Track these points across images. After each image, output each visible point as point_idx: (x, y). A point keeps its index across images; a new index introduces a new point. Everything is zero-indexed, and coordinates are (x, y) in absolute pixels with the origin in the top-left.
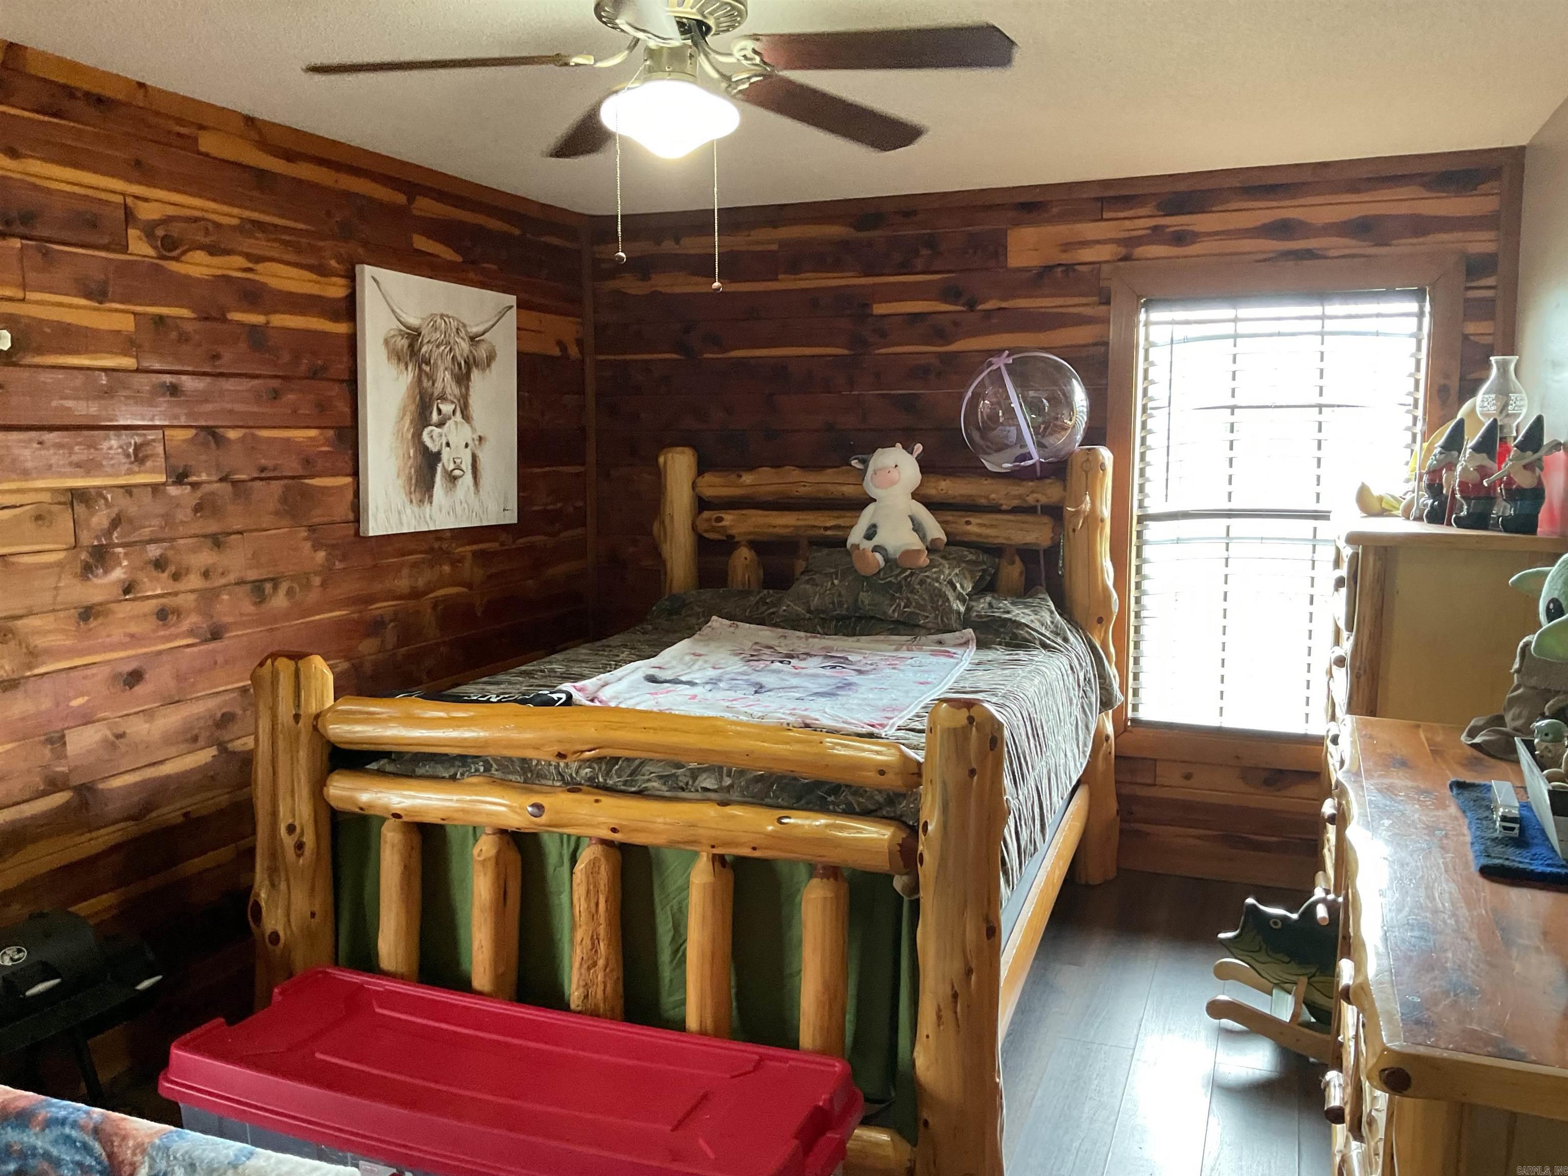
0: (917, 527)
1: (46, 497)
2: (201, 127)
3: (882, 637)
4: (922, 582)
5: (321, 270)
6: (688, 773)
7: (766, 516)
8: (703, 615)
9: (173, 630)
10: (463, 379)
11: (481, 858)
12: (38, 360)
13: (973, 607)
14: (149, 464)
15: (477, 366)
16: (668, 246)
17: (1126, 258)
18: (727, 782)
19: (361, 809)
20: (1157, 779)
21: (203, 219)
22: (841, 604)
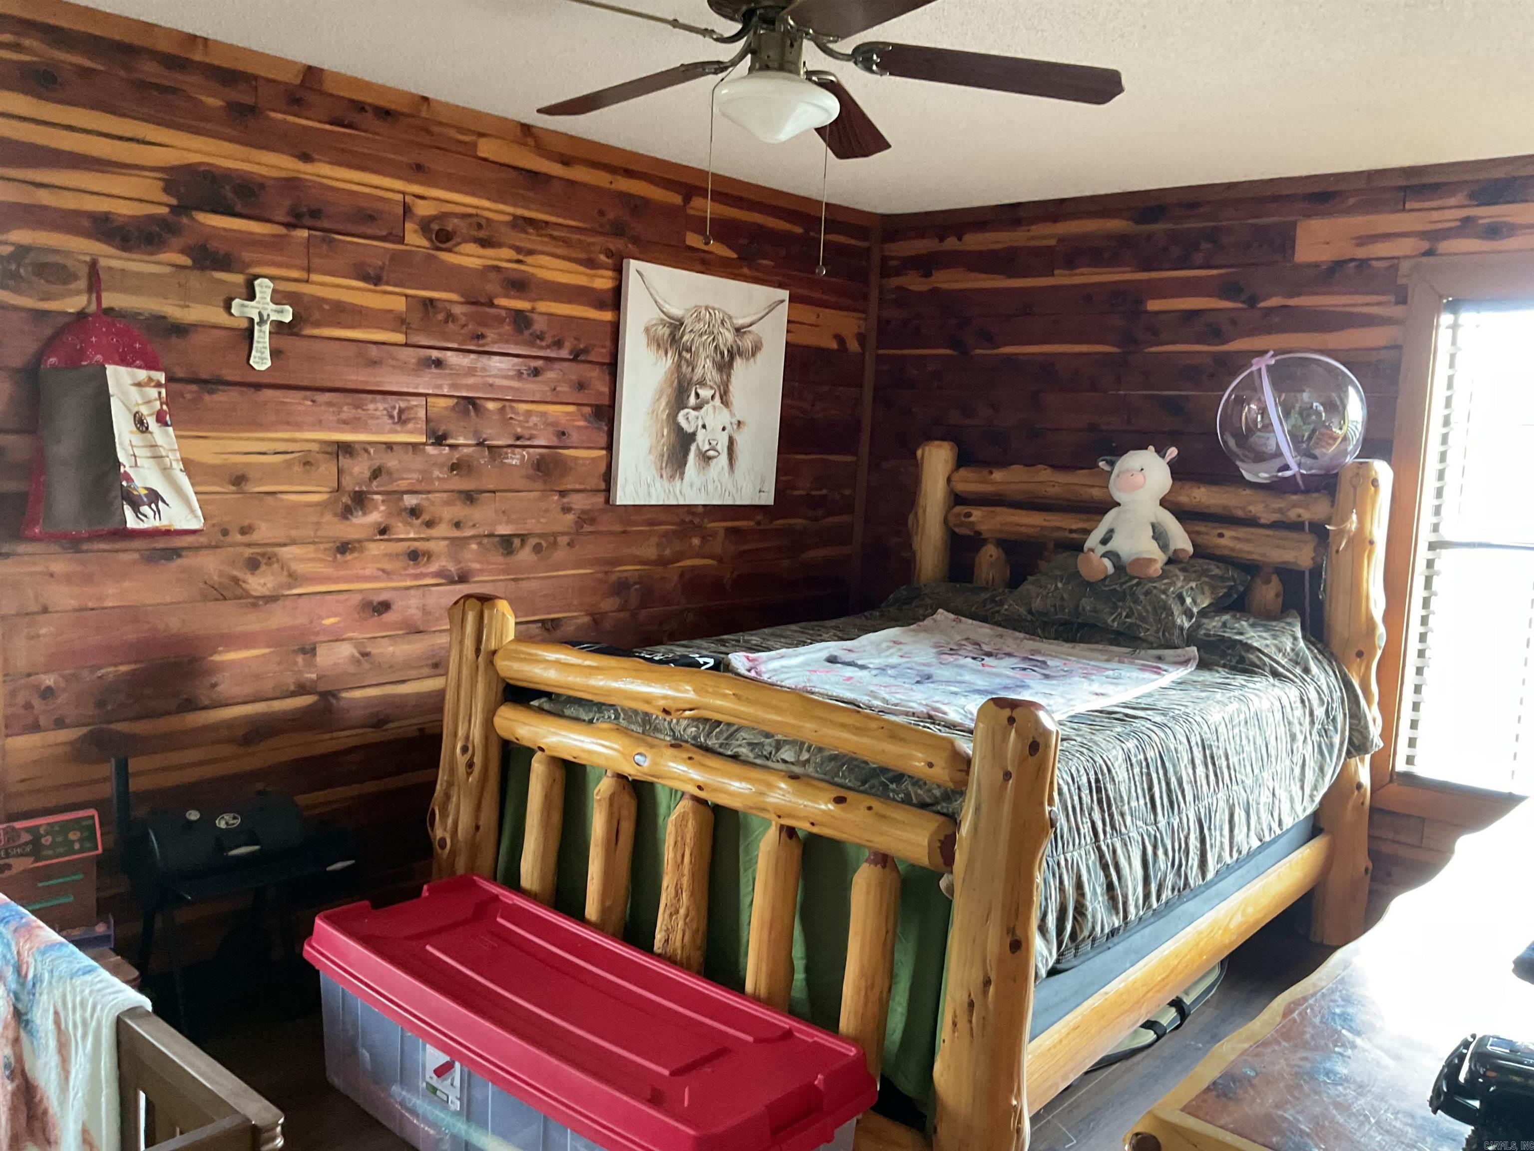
0: (1159, 535)
1: (315, 447)
2: (482, 135)
3: (1100, 647)
4: (1147, 593)
5: (591, 263)
6: (774, 744)
7: (1013, 515)
8: (931, 608)
9: (423, 570)
10: (725, 365)
11: (598, 798)
12: (317, 332)
13: (1204, 624)
14: (410, 426)
15: (740, 354)
16: (951, 243)
17: (1429, 253)
18: (805, 756)
19: (517, 739)
20: (1424, 841)
21: (477, 215)
22: (1063, 608)
